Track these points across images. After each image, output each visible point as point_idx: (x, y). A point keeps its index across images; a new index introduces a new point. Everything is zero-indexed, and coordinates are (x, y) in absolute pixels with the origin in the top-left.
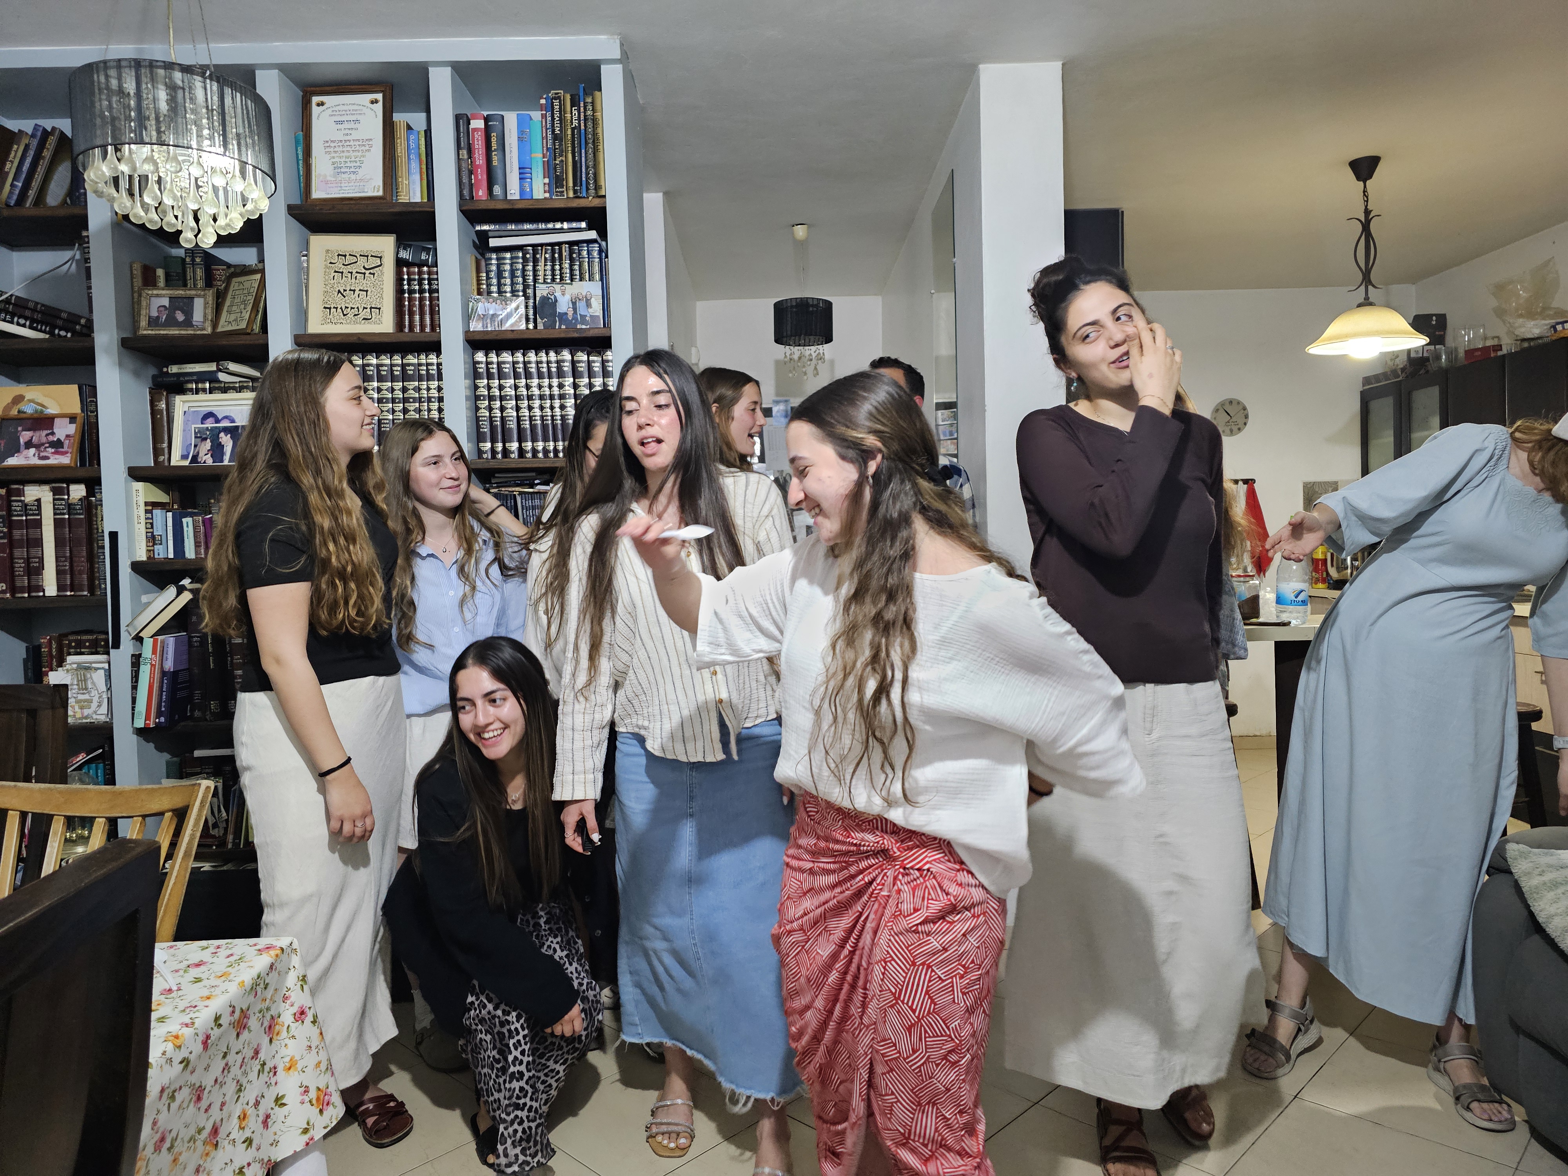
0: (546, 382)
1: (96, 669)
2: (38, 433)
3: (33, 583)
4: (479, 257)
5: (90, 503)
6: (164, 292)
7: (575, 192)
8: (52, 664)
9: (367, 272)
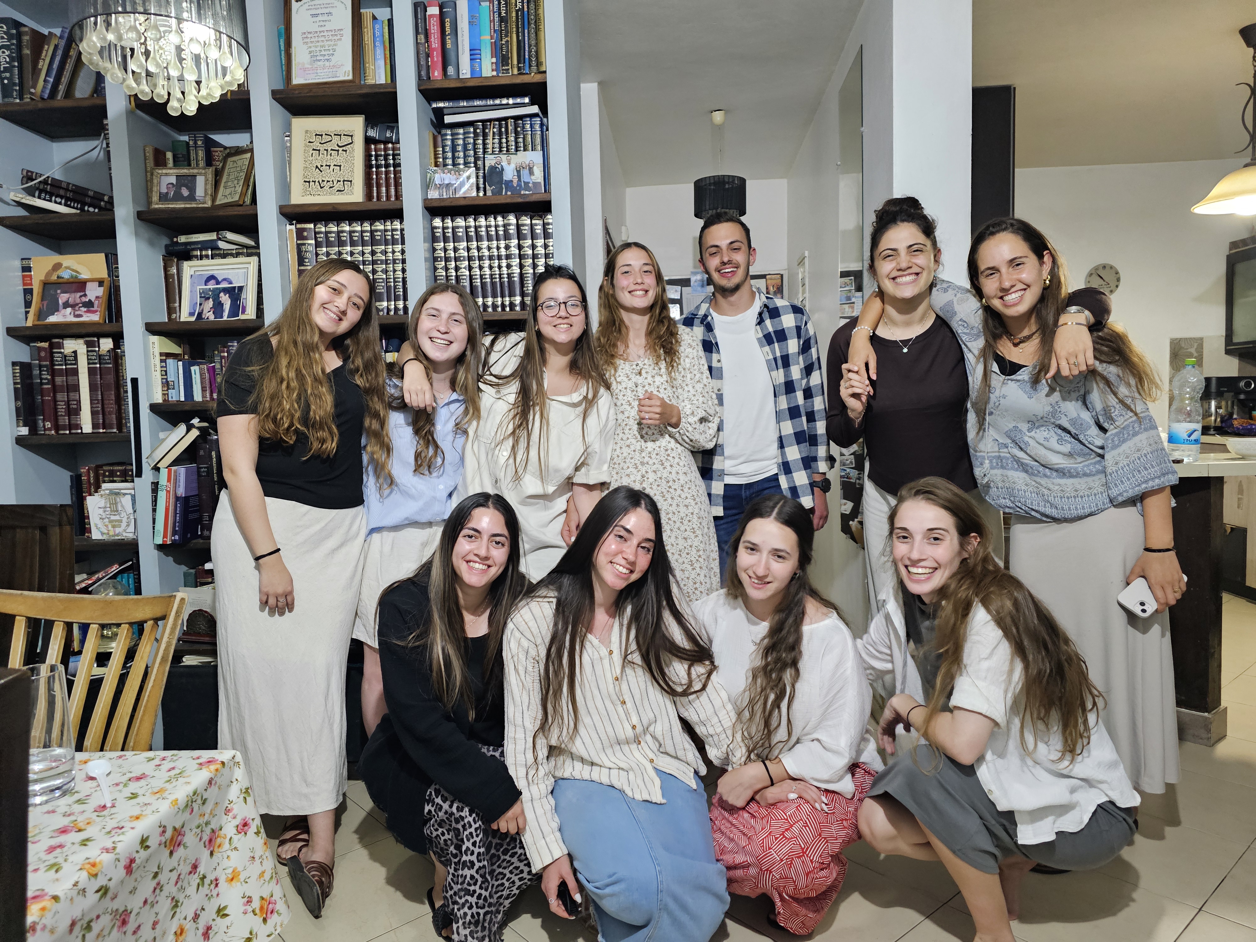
0: (495, 242)
1: (125, 494)
2: (73, 295)
3: (73, 422)
4: (436, 134)
5: (116, 354)
6: (171, 171)
7: (519, 69)
8: (90, 490)
9: (341, 149)
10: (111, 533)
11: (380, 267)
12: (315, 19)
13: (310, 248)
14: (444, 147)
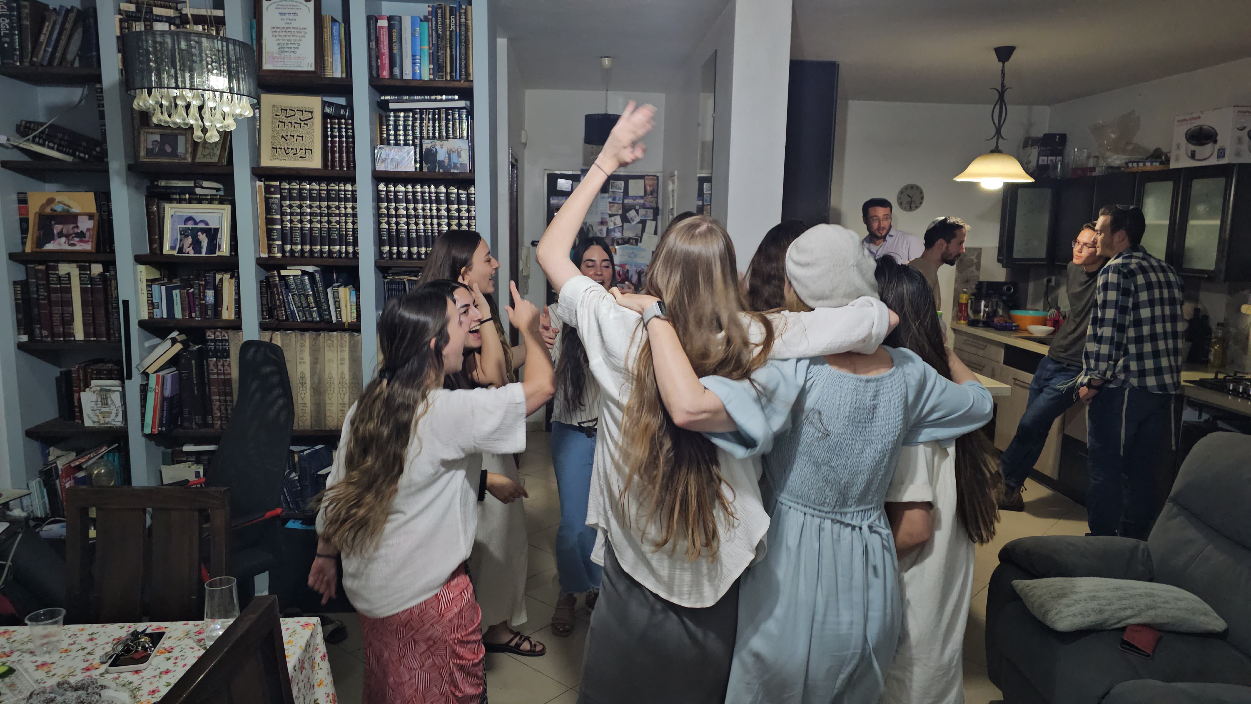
0: (428, 206)
1: (114, 391)
2: (66, 227)
3: (66, 331)
4: (382, 116)
5: (107, 278)
7: (451, 76)
8: (80, 385)
10: (102, 422)
11: (334, 219)
12: (282, 17)
13: (277, 201)
14: (388, 126)
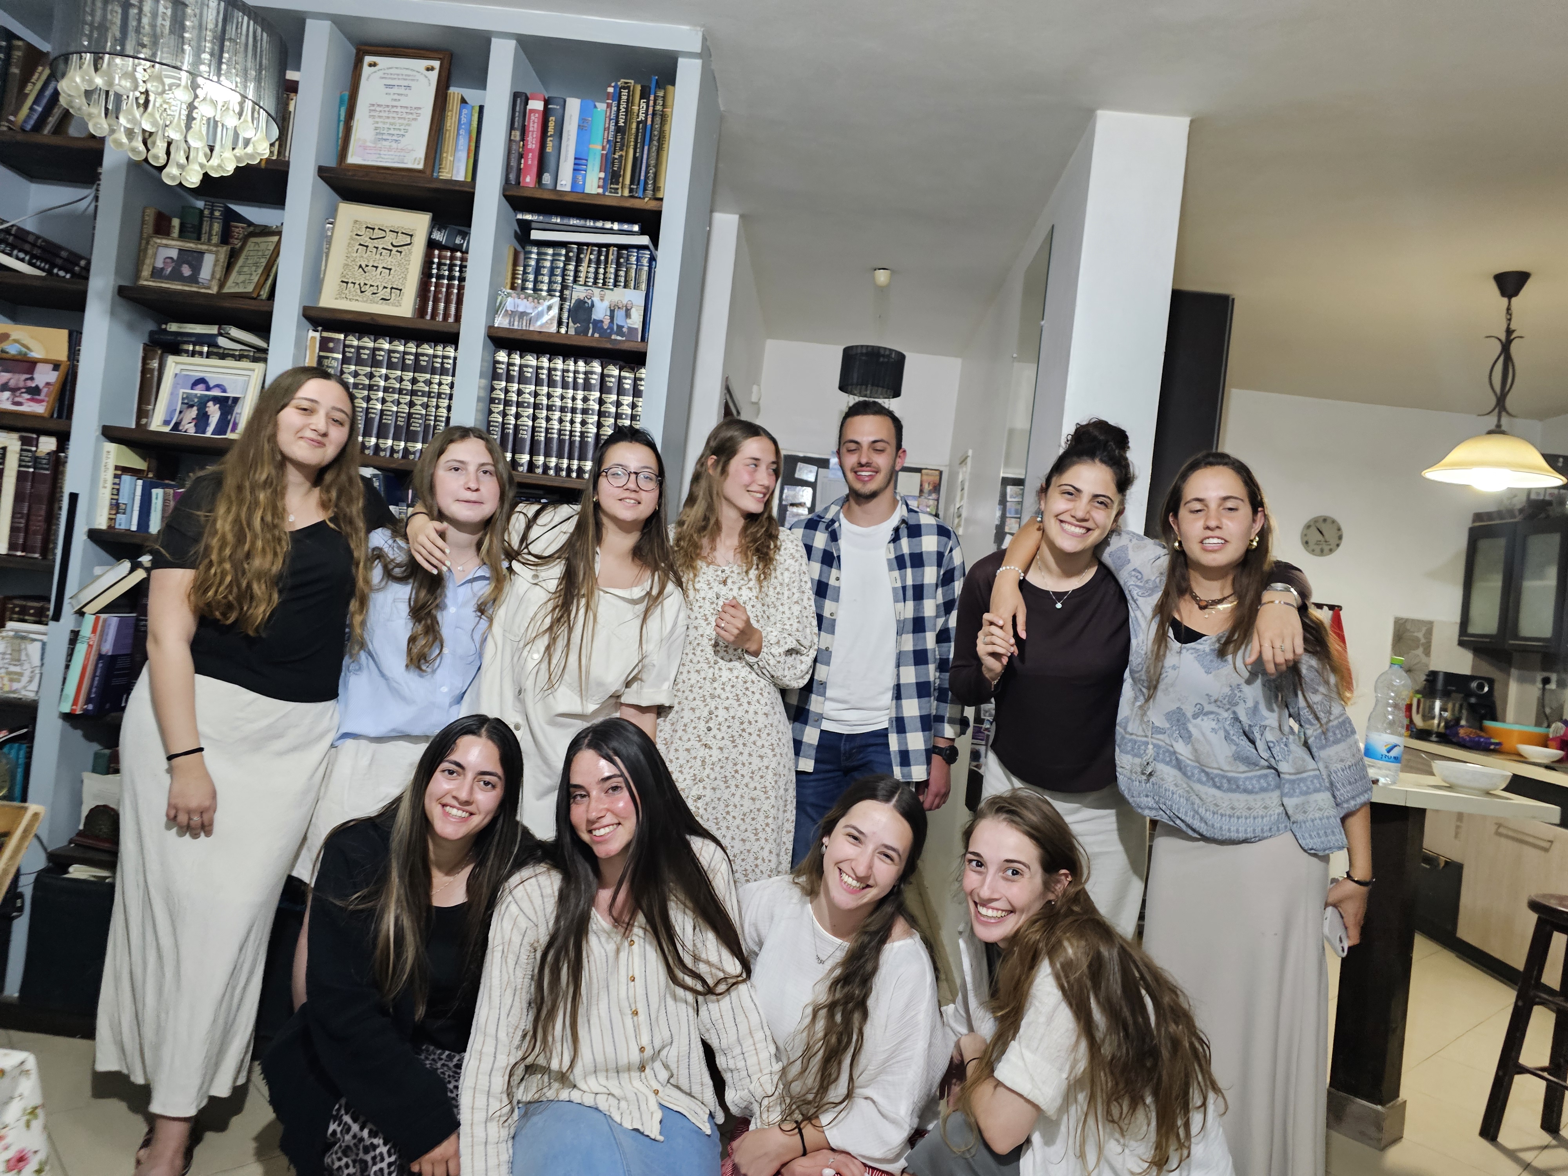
0: (570, 392)
1: (34, 640)
2: (17, 376)
4: (519, 248)
5: (58, 458)
6: (174, 243)
7: (631, 190)
9: (395, 249)
10: (6, 689)
11: (420, 400)
12: (389, 90)
13: (335, 364)
14: (525, 266)
